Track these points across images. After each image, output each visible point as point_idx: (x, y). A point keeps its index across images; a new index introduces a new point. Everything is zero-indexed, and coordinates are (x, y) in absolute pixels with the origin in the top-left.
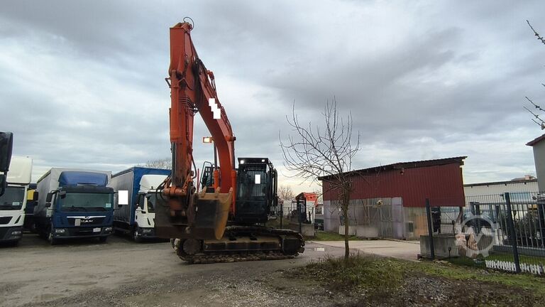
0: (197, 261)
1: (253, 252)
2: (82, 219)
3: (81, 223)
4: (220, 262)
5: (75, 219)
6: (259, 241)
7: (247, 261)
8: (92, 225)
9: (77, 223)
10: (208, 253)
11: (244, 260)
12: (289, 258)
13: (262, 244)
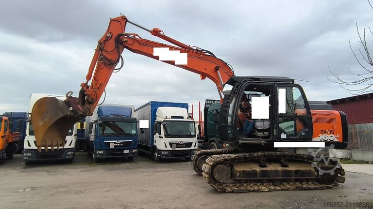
0: (229, 189)
1: (288, 181)
2: (115, 143)
3: (115, 146)
4: (254, 191)
5: (110, 142)
6: (292, 168)
7: (282, 190)
8: (122, 148)
9: (112, 146)
10: (240, 181)
11: (279, 190)
12: (328, 188)
13: (297, 172)
